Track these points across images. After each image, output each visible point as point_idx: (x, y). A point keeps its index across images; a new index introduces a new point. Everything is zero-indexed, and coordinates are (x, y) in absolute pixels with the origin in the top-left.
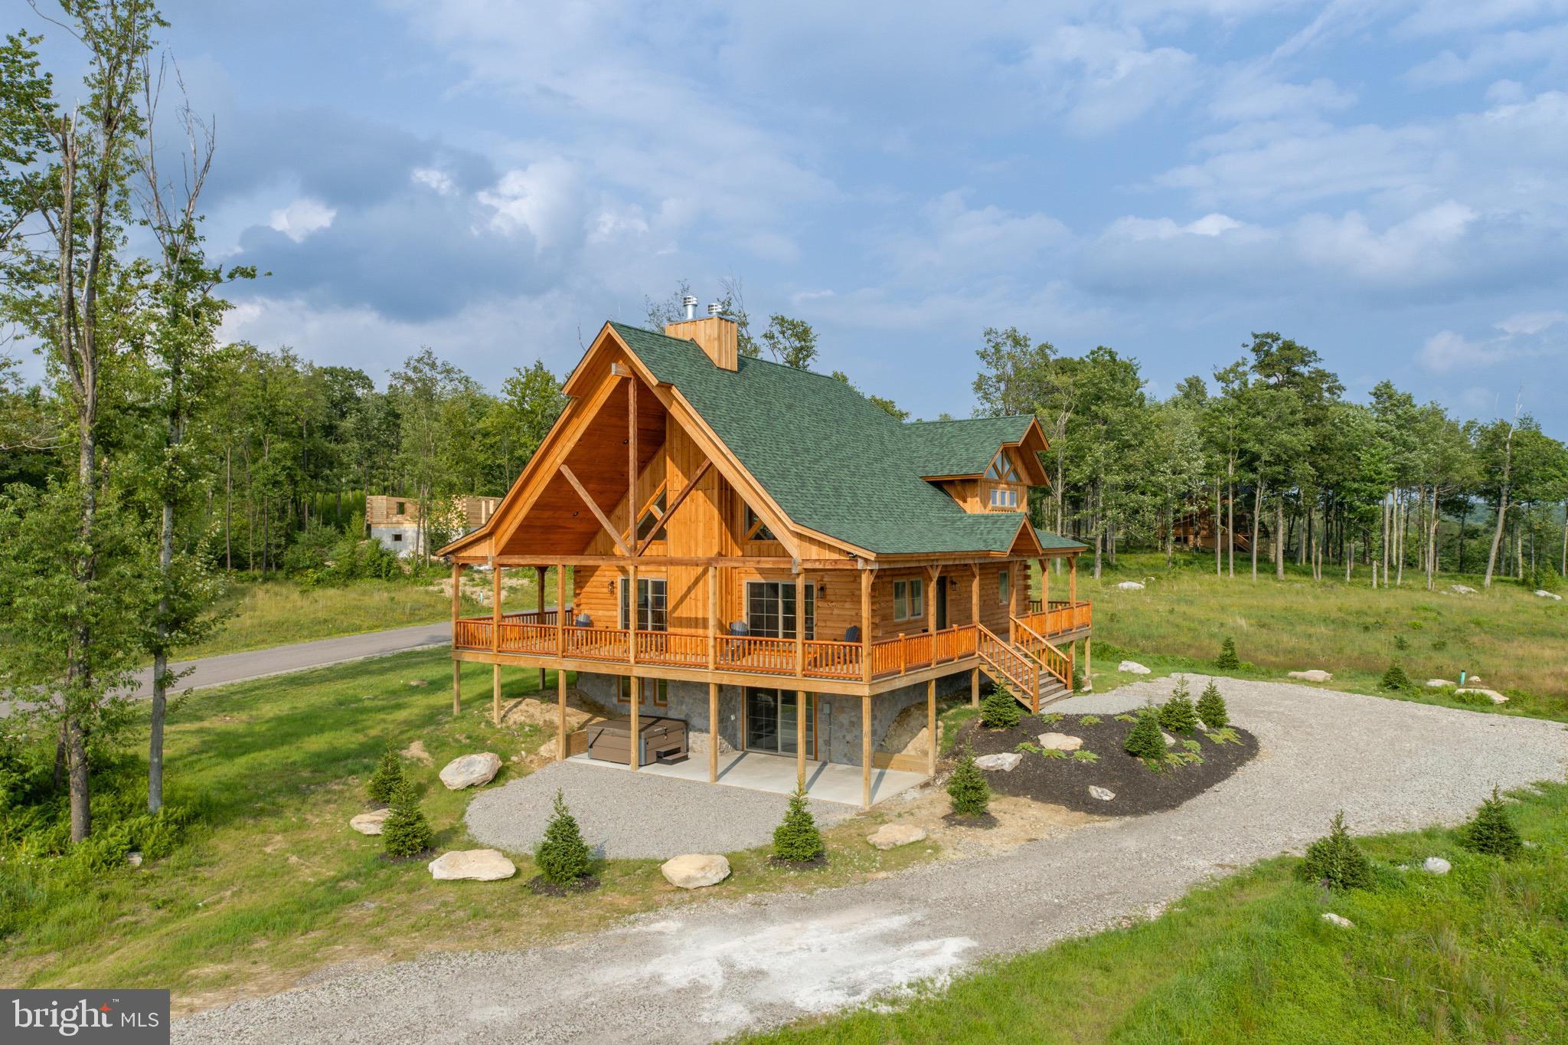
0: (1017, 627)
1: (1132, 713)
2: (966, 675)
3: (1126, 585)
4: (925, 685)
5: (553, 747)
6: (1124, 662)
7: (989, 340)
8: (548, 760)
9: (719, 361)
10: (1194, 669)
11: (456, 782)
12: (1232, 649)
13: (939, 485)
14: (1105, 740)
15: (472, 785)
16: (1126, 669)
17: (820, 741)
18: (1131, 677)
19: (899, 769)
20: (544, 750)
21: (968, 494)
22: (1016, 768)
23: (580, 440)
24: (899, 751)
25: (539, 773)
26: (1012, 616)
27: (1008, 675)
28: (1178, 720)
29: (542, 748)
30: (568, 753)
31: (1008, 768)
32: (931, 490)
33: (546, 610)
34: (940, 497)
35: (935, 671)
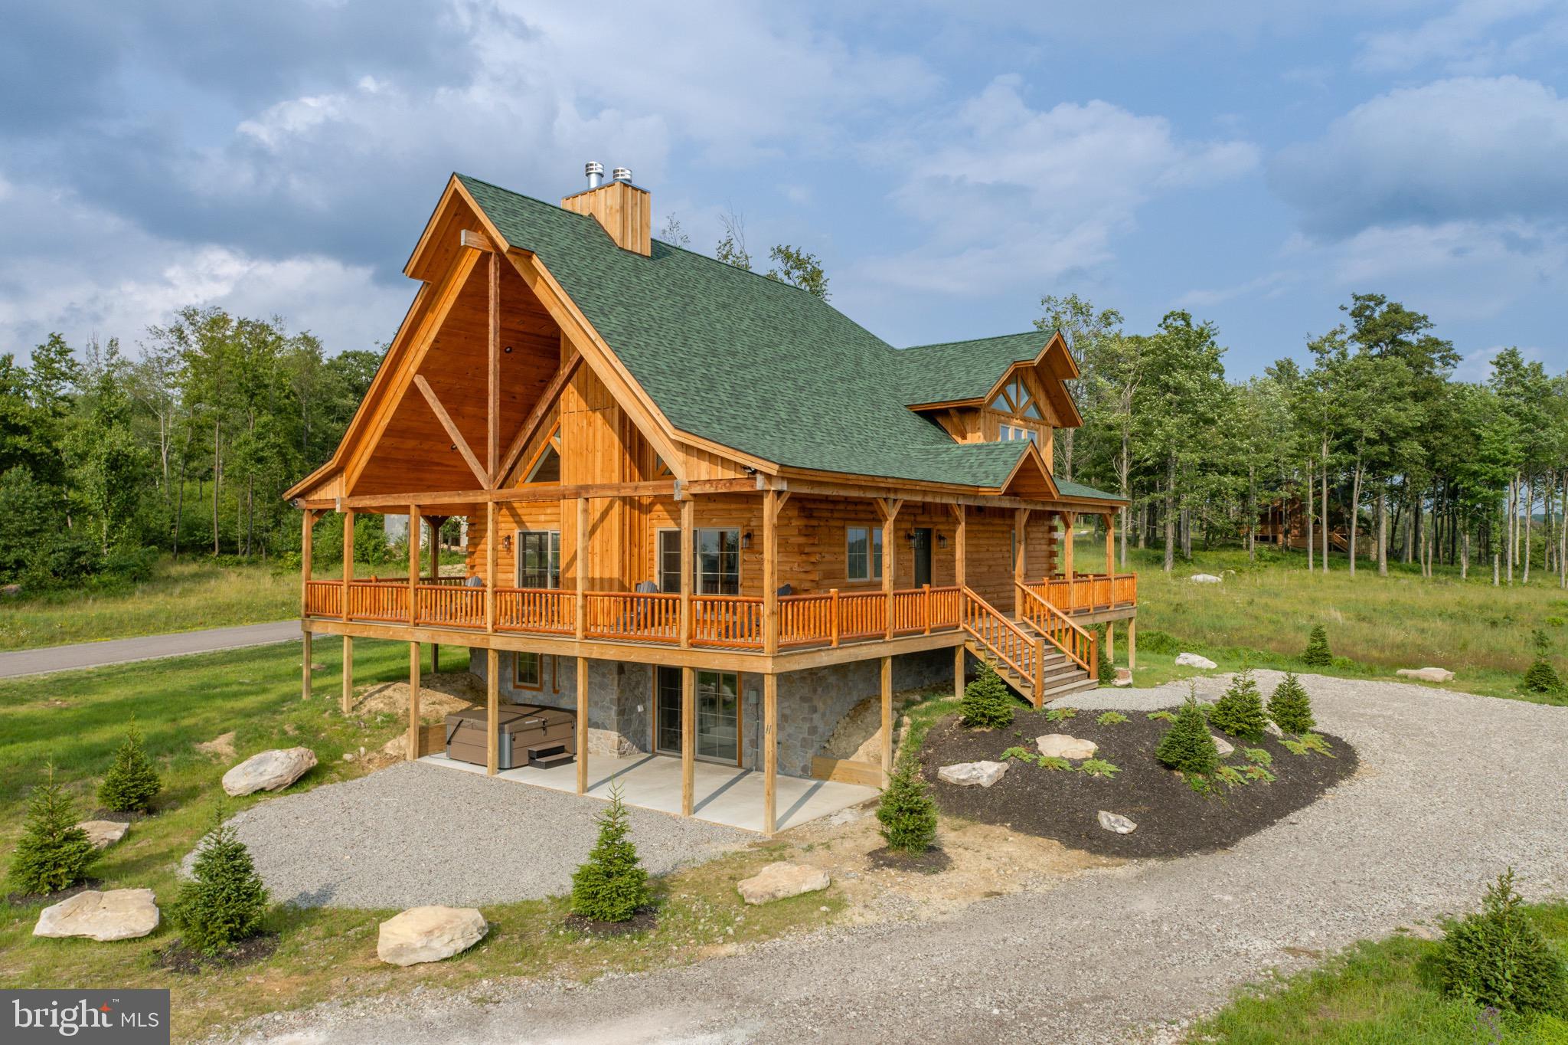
0: (1025, 595)
1: (1173, 710)
2: (948, 654)
3: (1200, 578)
4: (878, 662)
5: (404, 743)
6: (1182, 655)
7: (1048, 309)
8: (394, 759)
9: (623, 239)
10: (1274, 665)
11: (237, 786)
12: (1323, 640)
13: (932, 415)
14: (1131, 745)
15: (262, 790)
16: (1185, 663)
17: (746, 741)
18: (1190, 670)
19: (843, 780)
20: (390, 748)
21: (968, 428)
22: (999, 782)
23: (436, 341)
24: (846, 756)
25: (376, 775)
26: (1019, 581)
27: (1002, 656)
28: (1239, 720)
29: (389, 744)
30: (423, 750)
31: (986, 782)
32: (919, 422)
33: (441, 574)
34: (930, 431)
35: (891, 646)
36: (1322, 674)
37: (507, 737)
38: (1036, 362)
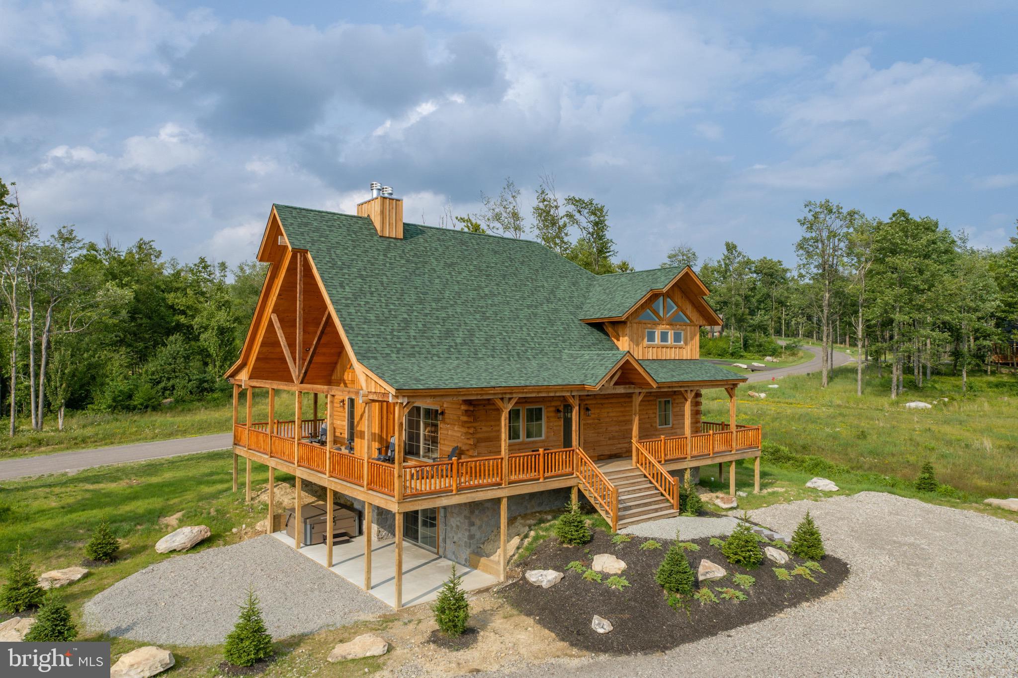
0: (638, 449)
2: (569, 490)
3: (913, 405)
4: (498, 501)
5: (266, 523)
6: (815, 479)
7: (810, 210)
8: (259, 533)
9: (382, 231)
12: (930, 473)
13: (598, 326)
15: (175, 550)
16: (812, 486)
17: (441, 538)
19: (483, 570)
20: (259, 527)
21: (620, 334)
22: (554, 586)
23: (279, 295)
24: (488, 556)
25: (246, 542)
26: (634, 440)
27: (596, 495)
29: (259, 524)
30: (275, 530)
31: (545, 585)
32: (587, 330)
34: (597, 334)
35: (506, 490)
36: (921, 499)
37: (308, 527)
38: (665, 290)
